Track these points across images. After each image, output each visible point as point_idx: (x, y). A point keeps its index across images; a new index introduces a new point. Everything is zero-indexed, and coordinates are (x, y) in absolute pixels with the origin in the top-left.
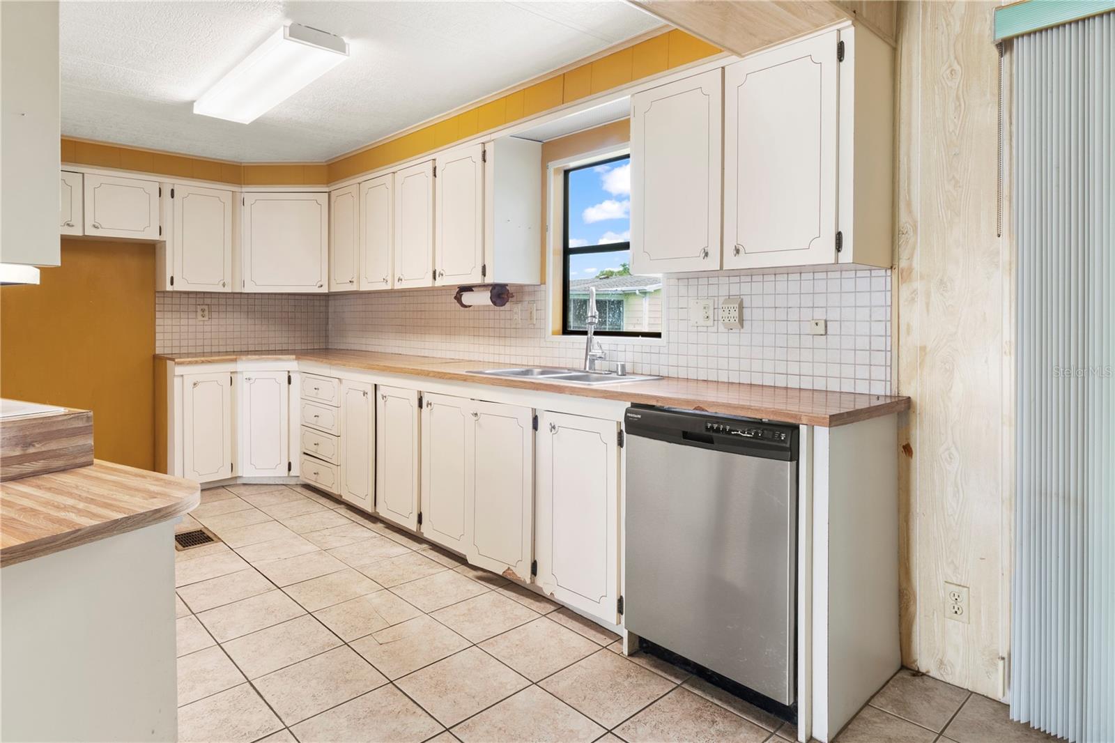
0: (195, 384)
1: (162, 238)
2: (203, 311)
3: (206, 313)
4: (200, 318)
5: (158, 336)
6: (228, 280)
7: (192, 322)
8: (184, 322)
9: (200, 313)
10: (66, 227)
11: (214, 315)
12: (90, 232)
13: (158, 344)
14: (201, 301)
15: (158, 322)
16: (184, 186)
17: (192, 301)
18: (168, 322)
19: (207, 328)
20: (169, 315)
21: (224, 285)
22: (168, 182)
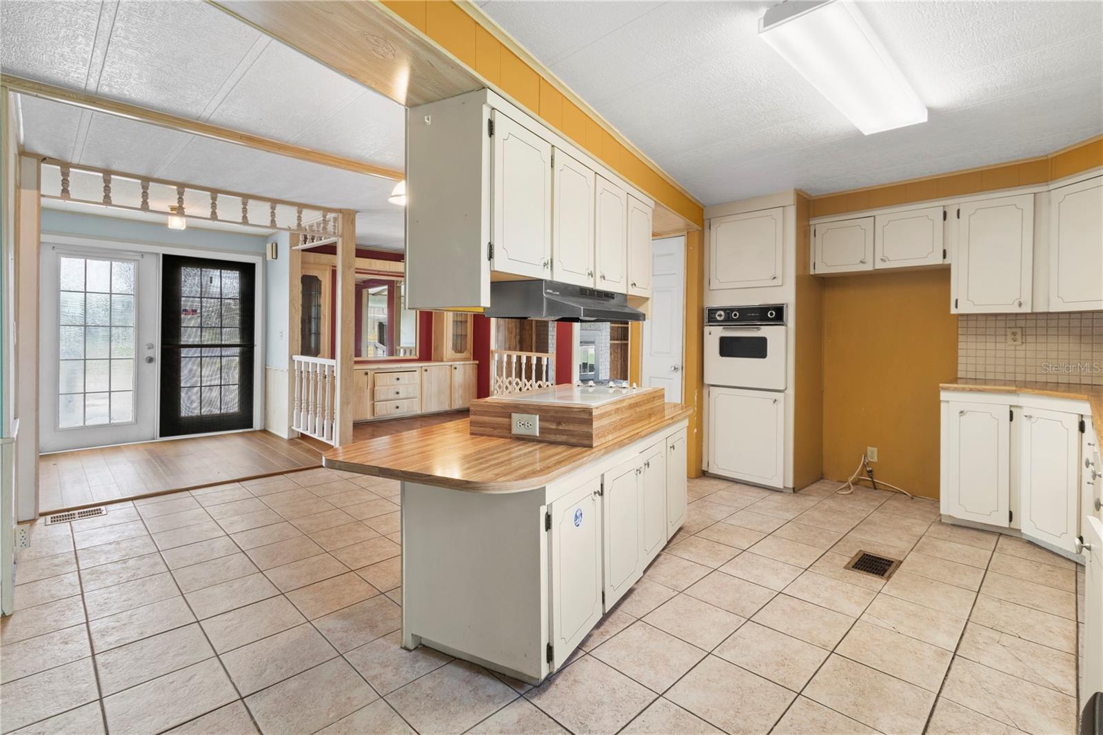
0: (962, 412)
1: (947, 261)
2: (1014, 334)
3: (1019, 336)
4: (1010, 342)
5: (961, 360)
6: (1026, 298)
7: (999, 346)
8: (991, 346)
9: (1010, 337)
10: (861, 264)
11: (1029, 339)
12: (880, 266)
13: (960, 367)
14: (1012, 324)
15: (961, 345)
16: (967, 203)
17: (1002, 324)
18: (972, 346)
19: (1021, 354)
20: (972, 338)
21: (1020, 305)
22: (952, 203)
